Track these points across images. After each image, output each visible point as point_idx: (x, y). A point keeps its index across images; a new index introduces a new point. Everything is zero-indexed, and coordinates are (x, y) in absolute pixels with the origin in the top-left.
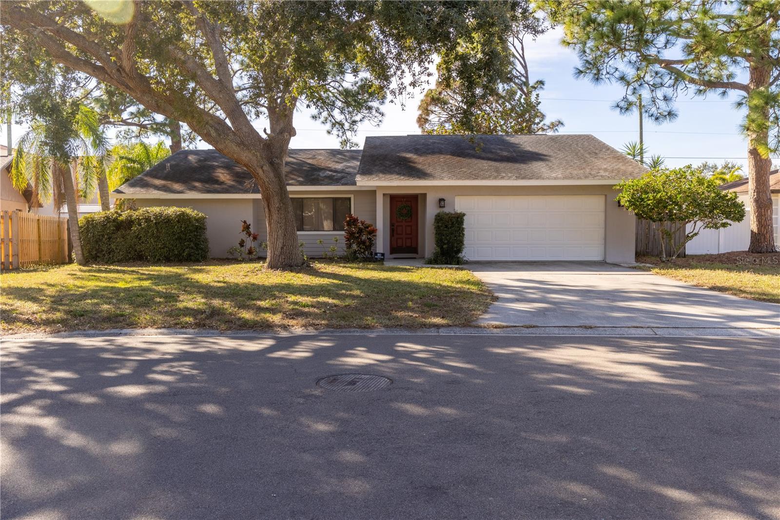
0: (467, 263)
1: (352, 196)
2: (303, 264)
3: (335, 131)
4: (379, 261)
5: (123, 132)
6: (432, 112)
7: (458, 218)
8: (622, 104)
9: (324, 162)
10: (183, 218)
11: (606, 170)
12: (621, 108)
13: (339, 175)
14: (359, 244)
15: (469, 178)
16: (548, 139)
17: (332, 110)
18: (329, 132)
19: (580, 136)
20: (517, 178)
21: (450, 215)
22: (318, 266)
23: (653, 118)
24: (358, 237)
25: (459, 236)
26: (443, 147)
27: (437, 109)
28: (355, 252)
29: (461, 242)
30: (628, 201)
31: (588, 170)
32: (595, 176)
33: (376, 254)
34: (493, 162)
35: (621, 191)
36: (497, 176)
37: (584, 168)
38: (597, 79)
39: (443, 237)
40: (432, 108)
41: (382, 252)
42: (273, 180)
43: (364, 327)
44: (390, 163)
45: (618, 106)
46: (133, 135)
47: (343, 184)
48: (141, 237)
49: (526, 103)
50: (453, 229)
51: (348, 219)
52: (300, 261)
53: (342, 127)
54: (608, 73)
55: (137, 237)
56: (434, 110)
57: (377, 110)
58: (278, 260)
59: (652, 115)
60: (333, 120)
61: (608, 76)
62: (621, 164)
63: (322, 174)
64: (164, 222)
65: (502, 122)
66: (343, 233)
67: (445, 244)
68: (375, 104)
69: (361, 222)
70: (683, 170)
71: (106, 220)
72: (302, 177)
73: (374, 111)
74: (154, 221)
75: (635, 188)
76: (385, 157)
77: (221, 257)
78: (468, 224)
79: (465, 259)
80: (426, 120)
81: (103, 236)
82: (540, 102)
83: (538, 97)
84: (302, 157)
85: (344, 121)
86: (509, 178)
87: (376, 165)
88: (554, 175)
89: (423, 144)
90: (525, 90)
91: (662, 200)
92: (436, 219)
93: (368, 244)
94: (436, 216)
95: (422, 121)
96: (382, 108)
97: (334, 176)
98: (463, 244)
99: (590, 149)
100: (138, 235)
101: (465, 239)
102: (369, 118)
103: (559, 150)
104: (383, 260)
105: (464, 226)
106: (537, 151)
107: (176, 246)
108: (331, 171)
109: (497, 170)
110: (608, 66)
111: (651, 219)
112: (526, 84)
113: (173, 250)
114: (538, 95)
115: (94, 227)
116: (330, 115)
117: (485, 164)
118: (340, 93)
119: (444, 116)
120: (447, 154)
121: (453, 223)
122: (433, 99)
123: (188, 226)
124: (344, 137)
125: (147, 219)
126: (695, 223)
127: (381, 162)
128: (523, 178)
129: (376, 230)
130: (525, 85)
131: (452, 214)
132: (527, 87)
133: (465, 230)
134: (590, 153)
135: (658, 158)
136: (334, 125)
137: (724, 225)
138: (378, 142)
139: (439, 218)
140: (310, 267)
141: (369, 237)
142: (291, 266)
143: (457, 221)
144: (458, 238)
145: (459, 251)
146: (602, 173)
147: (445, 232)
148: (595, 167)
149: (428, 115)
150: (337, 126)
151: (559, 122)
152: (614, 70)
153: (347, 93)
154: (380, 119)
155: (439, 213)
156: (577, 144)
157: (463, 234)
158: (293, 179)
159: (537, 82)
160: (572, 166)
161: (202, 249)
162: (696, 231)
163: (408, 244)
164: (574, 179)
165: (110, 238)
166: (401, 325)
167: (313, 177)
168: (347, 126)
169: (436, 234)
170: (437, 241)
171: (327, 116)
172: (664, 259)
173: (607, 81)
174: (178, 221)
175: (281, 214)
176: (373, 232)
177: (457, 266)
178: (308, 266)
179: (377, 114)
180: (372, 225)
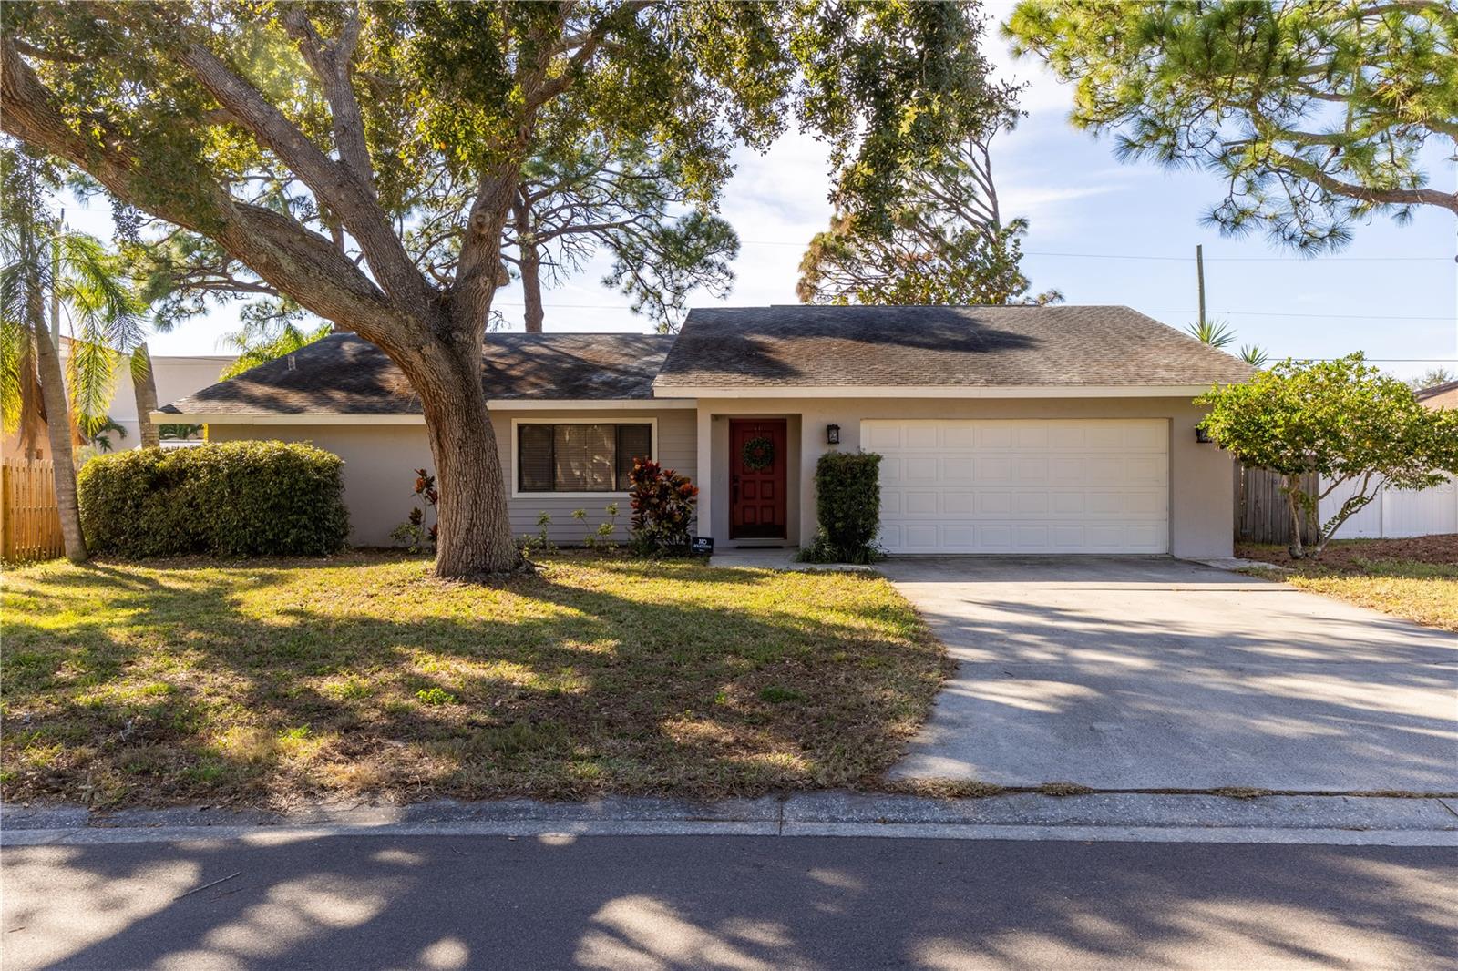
0: (885, 558)
1: (654, 421)
2: (518, 565)
3: (646, 308)
4: (702, 554)
5: (255, 308)
6: (824, 274)
7: (865, 465)
8: (1224, 214)
9: (606, 356)
10: (287, 464)
11: (1168, 368)
12: (1224, 222)
13: (631, 379)
14: (659, 519)
15: (888, 381)
16: (1044, 314)
17: (639, 268)
18: (635, 310)
19: (1105, 309)
20: (989, 382)
21: (848, 459)
22: (554, 570)
23: (1296, 244)
24: (657, 506)
25: (869, 503)
26: (838, 325)
27: (832, 268)
28: (653, 535)
29: (873, 516)
30: (1228, 429)
31: (1132, 369)
32: (1150, 380)
33: (696, 540)
34: (939, 353)
35: (1210, 408)
36: (948, 377)
37: (1124, 365)
38: (1171, 157)
39: (835, 505)
40: (824, 266)
41: (709, 535)
42: (450, 378)
43: (555, 795)
44: (729, 355)
45: (1216, 217)
46: (274, 314)
47: (634, 397)
48: (198, 504)
49: (997, 256)
50: (855, 487)
51: (637, 467)
52: (509, 561)
53: (660, 301)
54: (1192, 145)
55: (190, 504)
56: (828, 269)
57: (722, 268)
58: (459, 558)
59: (1292, 237)
60: (642, 287)
61: (1191, 152)
62: (1196, 358)
63: (596, 378)
64: (245, 474)
65: (952, 291)
66: (626, 495)
67: (838, 520)
68: (719, 257)
69: (666, 473)
70: (1346, 363)
71: (132, 467)
72: (556, 384)
73: (715, 269)
74: (226, 471)
75: (1242, 401)
76: (721, 344)
77: (381, 545)
78: (885, 478)
79: (880, 551)
80: (814, 290)
81: (125, 501)
82: (1021, 255)
83: (1018, 244)
84: (564, 347)
85: (660, 288)
86: (972, 383)
87: (700, 358)
88: (1064, 377)
89: (801, 321)
90: (993, 235)
91: (1303, 427)
92: (820, 468)
93: (678, 518)
94: (820, 460)
95: (806, 289)
96: (731, 266)
97: (621, 381)
98: (877, 521)
99: (1128, 330)
100: (194, 498)
101: (880, 509)
102: (707, 283)
103: (1068, 332)
104: (709, 553)
105: (878, 483)
106: (1024, 333)
107: (270, 524)
108: (617, 371)
109: (947, 368)
110: (1191, 131)
111: (1278, 467)
112: (994, 224)
113: (264, 531)
114: (1017, 241)
115: (108, 482)
116: (637, 278)
117: (920, 356)
118: (653, 236)
119: (846, 282)
120: (846, 337)
121: (855, 475)
122: (825, 249)
123: (297, 481)
124: (663, 319)
125: (212, 466)
126: (1369, 475)
127: (712, 352)
128: (1002, 383)
129: (696, 489)
130: (993, 227)
131: (852, 457)
132: (997, 231)
133: (881, 491)
134: (1130, 338)
135: (1255, 351)
136: (644, 297)
137: (1434, 480)
138: (712, 319)
139: (827, 467)
140: (533, 572)
141: (682, 504)
142: (487, 571)
143: (863, 472)
144: (867, 508)
145: (869, 534)
146: (1162, 373)
147: (838, 495)
148: (1146, 363)
149: (816, 279)
150: (651, 298)
151: (1055, 294)
152: (1208, 137)
153: (665, 236)
154: (728, 284)
155: (826, 456)
156: (1102, 322)
157: (877, 500)
158: (534, 385)
159: (1015, 222)
160: (1096, 360)
161: (328, 529)
162: (1368, 494)
163: (767, 518)
164: (1107, 385)
165: (137, 506)
166: (670, 786)
167: (577, 383)
168: (667, 297)
169: (820, 498)
170: (821, 514)
171: (632, 280)
172: (1299, 553)
173: (1191, 161)
174: (277, 472)
175: (467, 455)
176: (689, 493)
177: (864, 567)
178: (530, 571)
179: (721, 276)
180: (689, 480)
